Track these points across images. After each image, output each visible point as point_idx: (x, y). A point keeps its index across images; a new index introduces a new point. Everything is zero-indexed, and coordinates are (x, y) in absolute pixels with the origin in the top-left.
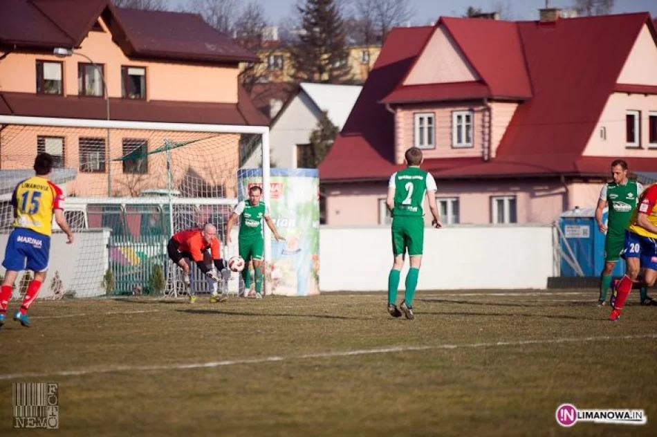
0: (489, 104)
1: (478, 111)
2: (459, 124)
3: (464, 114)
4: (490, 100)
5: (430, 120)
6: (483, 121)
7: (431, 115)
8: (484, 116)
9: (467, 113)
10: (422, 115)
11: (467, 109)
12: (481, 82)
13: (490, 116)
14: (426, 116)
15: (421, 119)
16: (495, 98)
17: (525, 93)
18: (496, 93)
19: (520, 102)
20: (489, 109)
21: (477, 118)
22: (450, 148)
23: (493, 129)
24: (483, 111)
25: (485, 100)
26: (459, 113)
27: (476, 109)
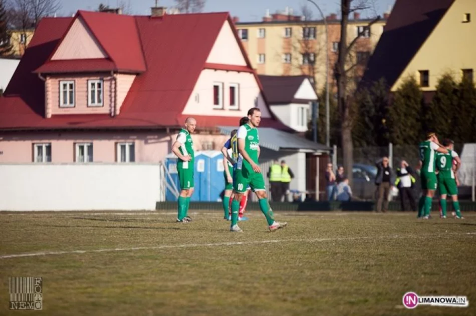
0: (115, 75)
1: (107, 80)
2: (93, 89)
3: (96, 82)
4: (116, 72)
5: (71, 86)
6: (110, 87)
7: (72, 82)
8: (111, 84)
9: (98, 81)
10: (65, 82)
11: (99, 78)
12: (109, 59)
13: (115, 84)
14: (68, 83)
15: (65, 85)
16: (119, 71)
17: (141, 68)
18: (119, 67)
19: (137, 74)
20: (115, 79)
21: (106, 85)
22: (86, 106)
23: (118, 93)
24: (111, 80)
25: (112, 72)
26: (93, 82)
27: (105, 79)
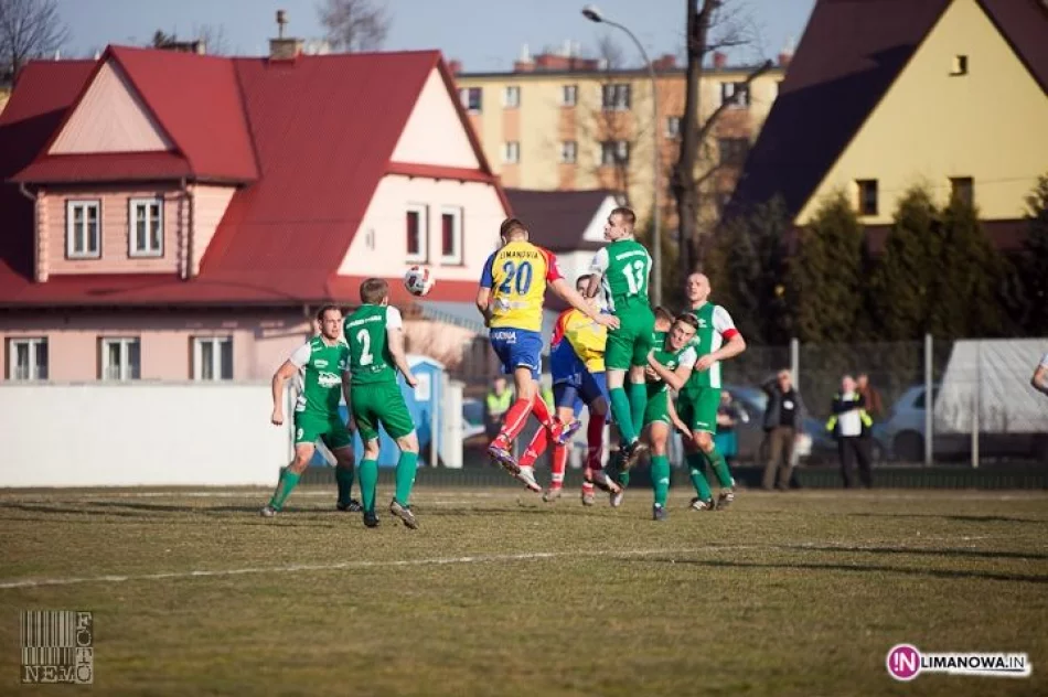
0: (189, 188)
1: (171, 200)
2: (141, 219)
3: (148, 203)
4: (192, 181)
5: (92, 212)
6: (179, 214)
7: (95, 204)
8: (181, 207)
9: (153, 202)
10: (78, 204)
11: (154, 194)
12: (175, 152)
13: (191, 208)
14: (86, 206)
15: (78, 210)
16: (199, 178)
17: (247, 172)
18: (199, 170)
19: (239, 186)
20: (189, 197)
21: (170, 210)
22: (125, 256)
23: (196, 227)
24: (180, 199)
25: (183, 182)
26: (141, 202)
27: (167, 195)
